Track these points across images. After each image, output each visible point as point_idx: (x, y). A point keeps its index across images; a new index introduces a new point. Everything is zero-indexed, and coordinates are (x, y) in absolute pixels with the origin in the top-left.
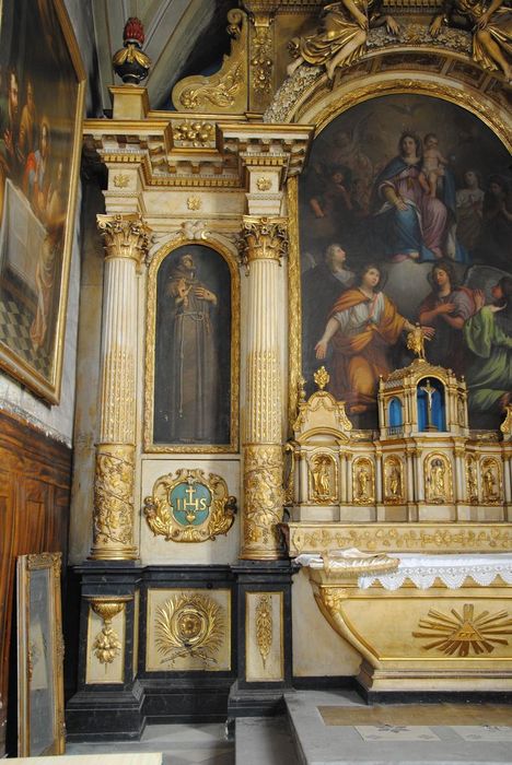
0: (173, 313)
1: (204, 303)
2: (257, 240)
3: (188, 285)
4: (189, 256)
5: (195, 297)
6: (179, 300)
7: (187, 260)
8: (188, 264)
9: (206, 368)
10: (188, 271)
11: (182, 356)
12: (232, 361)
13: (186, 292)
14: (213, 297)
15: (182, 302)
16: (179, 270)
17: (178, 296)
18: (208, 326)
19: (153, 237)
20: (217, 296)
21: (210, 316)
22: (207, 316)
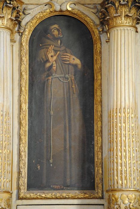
0: (44, 76)
1: (70, 66)
2: (116, 9)
3: (56, 51)
4: (56, 26)
5: (62, 61)
6: (48, 65)
7: (55, 29)
8: (56, 33)
9: (72, 123)
10: (56, 39)
11: (52, 113)
12: (95, 117)
13: (55, 58)
14: (77, 61)
15: (51, 67)
16: (48, 39)
17: (48, 61)
18: (73, 86)
19: (25, 9)
20: (81, 61)
21: (75, 78)
22: (73, 78)
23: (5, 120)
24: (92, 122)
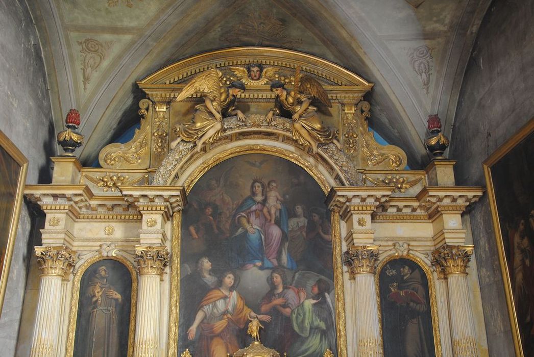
0: (90, 309)
1: (113, 300)
3: (101, 288)
4: (104, 267)
5: (106, 296)
6: (94, 299)
7: (103, 270)
8: (103, 273)
9: (110, 348)
10: (103, 278)
11: (94, 340)
12: (129, 343)
13: (100, 293)
14: (119, 296)
15: (97, 301)
16: (96, 277)
17: (94, 296)
18: (114, 317)
19: (79, 255)
20: (122, 296)
21: (116, 310)
22: (114, 310)
23: (48, 352)
24: (126, 347)
